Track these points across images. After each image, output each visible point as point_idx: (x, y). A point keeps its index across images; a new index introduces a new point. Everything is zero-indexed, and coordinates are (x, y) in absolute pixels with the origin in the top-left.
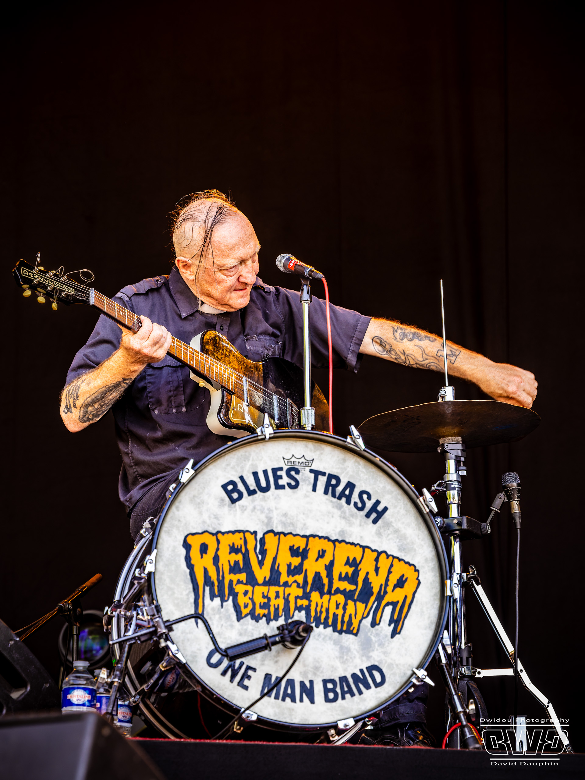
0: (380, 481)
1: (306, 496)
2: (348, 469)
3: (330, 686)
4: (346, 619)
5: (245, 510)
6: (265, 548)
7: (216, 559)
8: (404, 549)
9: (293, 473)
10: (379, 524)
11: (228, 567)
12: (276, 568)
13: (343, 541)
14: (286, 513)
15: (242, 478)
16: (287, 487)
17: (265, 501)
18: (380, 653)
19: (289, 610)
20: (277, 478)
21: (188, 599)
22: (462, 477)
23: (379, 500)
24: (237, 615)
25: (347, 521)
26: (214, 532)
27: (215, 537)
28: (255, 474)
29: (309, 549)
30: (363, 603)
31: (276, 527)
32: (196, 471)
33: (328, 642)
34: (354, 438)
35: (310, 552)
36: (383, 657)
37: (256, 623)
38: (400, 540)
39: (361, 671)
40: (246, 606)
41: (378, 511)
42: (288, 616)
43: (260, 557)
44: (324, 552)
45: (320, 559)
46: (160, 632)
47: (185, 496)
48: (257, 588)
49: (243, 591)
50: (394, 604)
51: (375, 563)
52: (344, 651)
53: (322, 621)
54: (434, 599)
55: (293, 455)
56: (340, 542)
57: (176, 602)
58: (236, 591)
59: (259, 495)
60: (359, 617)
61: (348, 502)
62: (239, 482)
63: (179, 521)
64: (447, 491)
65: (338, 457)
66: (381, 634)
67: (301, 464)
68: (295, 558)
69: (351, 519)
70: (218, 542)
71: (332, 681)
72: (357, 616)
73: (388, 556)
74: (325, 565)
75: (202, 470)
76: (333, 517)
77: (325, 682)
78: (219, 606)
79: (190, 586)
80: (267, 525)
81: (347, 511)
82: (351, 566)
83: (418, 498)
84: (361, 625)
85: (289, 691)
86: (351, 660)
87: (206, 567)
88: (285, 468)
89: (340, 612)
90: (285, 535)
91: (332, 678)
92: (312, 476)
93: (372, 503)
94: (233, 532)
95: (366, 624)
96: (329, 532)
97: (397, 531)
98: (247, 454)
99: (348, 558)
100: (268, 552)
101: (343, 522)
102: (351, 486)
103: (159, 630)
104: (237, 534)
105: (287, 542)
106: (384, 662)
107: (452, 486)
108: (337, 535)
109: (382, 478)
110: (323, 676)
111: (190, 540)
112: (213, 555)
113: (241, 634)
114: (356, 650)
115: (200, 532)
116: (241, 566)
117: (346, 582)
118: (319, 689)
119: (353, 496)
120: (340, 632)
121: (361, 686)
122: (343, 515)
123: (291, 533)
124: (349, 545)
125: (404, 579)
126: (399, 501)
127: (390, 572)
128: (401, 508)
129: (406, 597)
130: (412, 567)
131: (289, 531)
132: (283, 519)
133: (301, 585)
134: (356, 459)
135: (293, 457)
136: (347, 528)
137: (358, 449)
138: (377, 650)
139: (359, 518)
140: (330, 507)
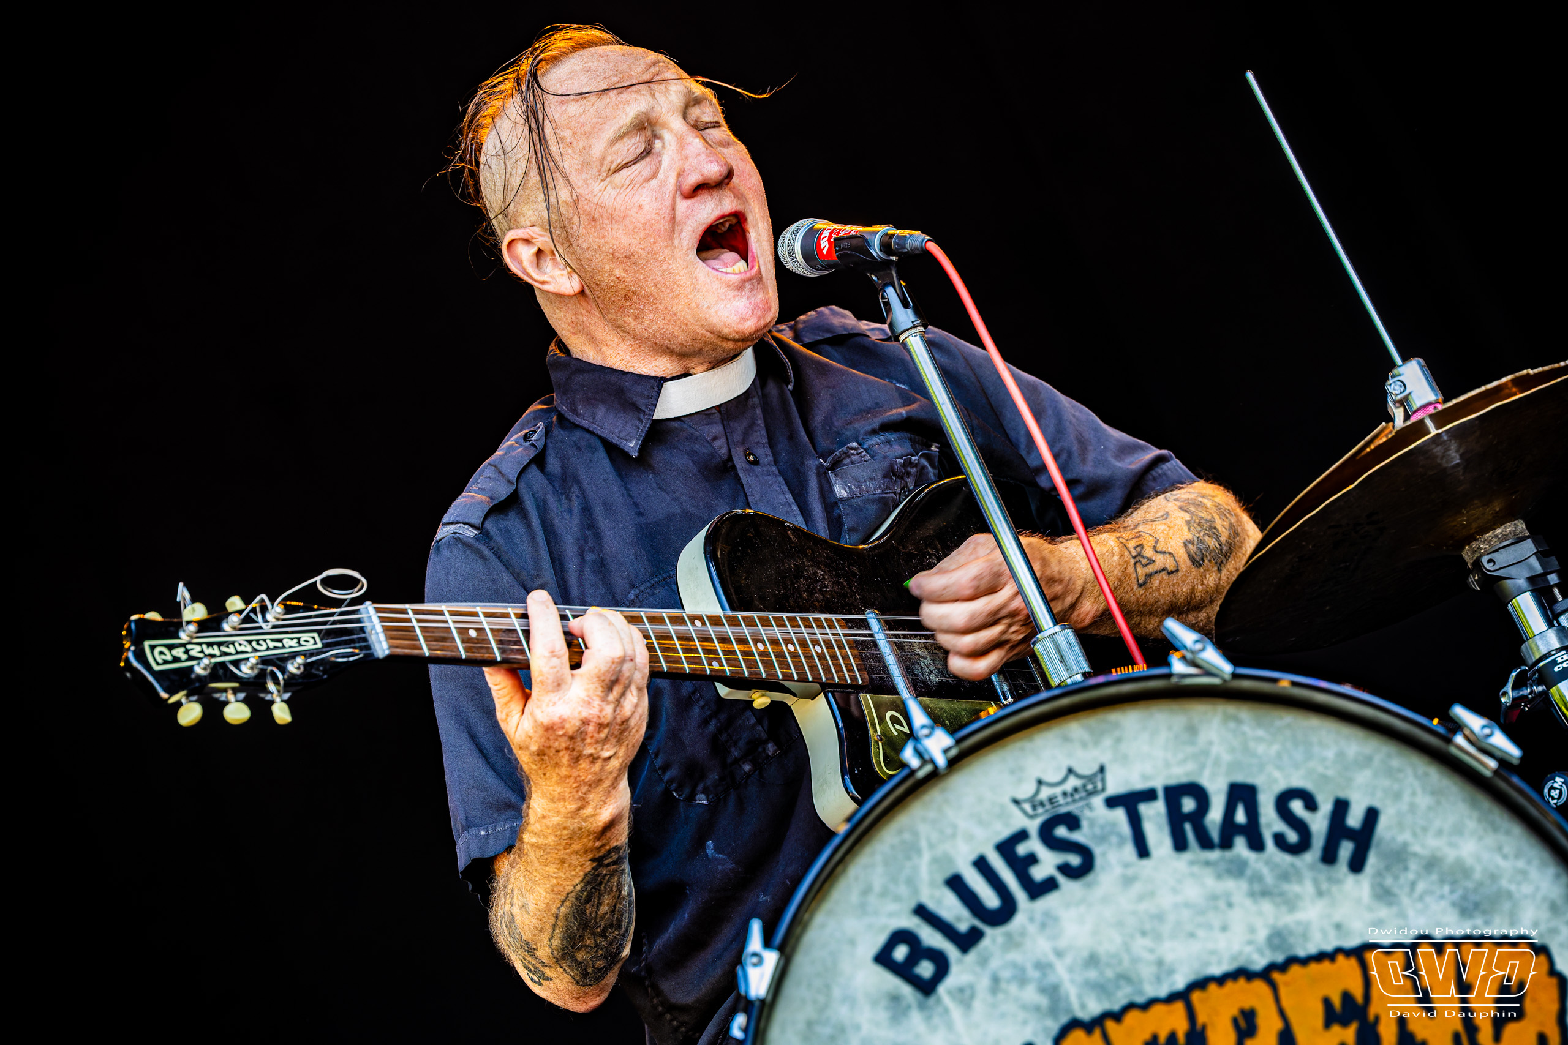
0: (1319, 743)
1: (1128, 881)
2: (1215, 750)
5: (971, 997)
10: (1372, 865)
13: (1291, 960)
14: (1091, 956)
15: (922, 912)
16: (1061, 878)
17: (1018, 945)
20: (1023, 866)
23: (1342, 795)
25: (1277, 900)
28: (956, 883)
29: (1203, 1024)
31: (1083, 1007)
38: (1454, 883)
41: (1352, 830)
44: (1249, 1015)
45: (1247, 1042)
55: (1040, 781)
56: (1284, 967)
59: (993, 936)
61: (1256, 844)
62: (918, 926)
65: (1170, 728)
67: (1072, 795)
69: (1284, 886)
76: (1230, 905)
80: (1054, 1012)
81: (1265, 871)
82: (1345, 1022)
88: (1033, 827)
90: (1117, 1017)
92: (1120, 815)
93: (1323, 814)
96: (1240, 953)
97: (1432, 864)
99: (1326, 1000)
101: (1267, 906)
102: (1242, 794)
105: (1131, 1035)
108: (1265, 950)
119: (1263, 821)
122: (1257, 887)
123: (1131, 1006)
124: (1312, 964)
126: (1400, 776)
128: (1414, 793)
129: (1542, 1038)
131: (1125, 1002)
132: (1093, 975)
134: (1225, 713)
135: (1043, 787)
136: (1288, 919)
139: (1308, 875)
140: (1210, 882)
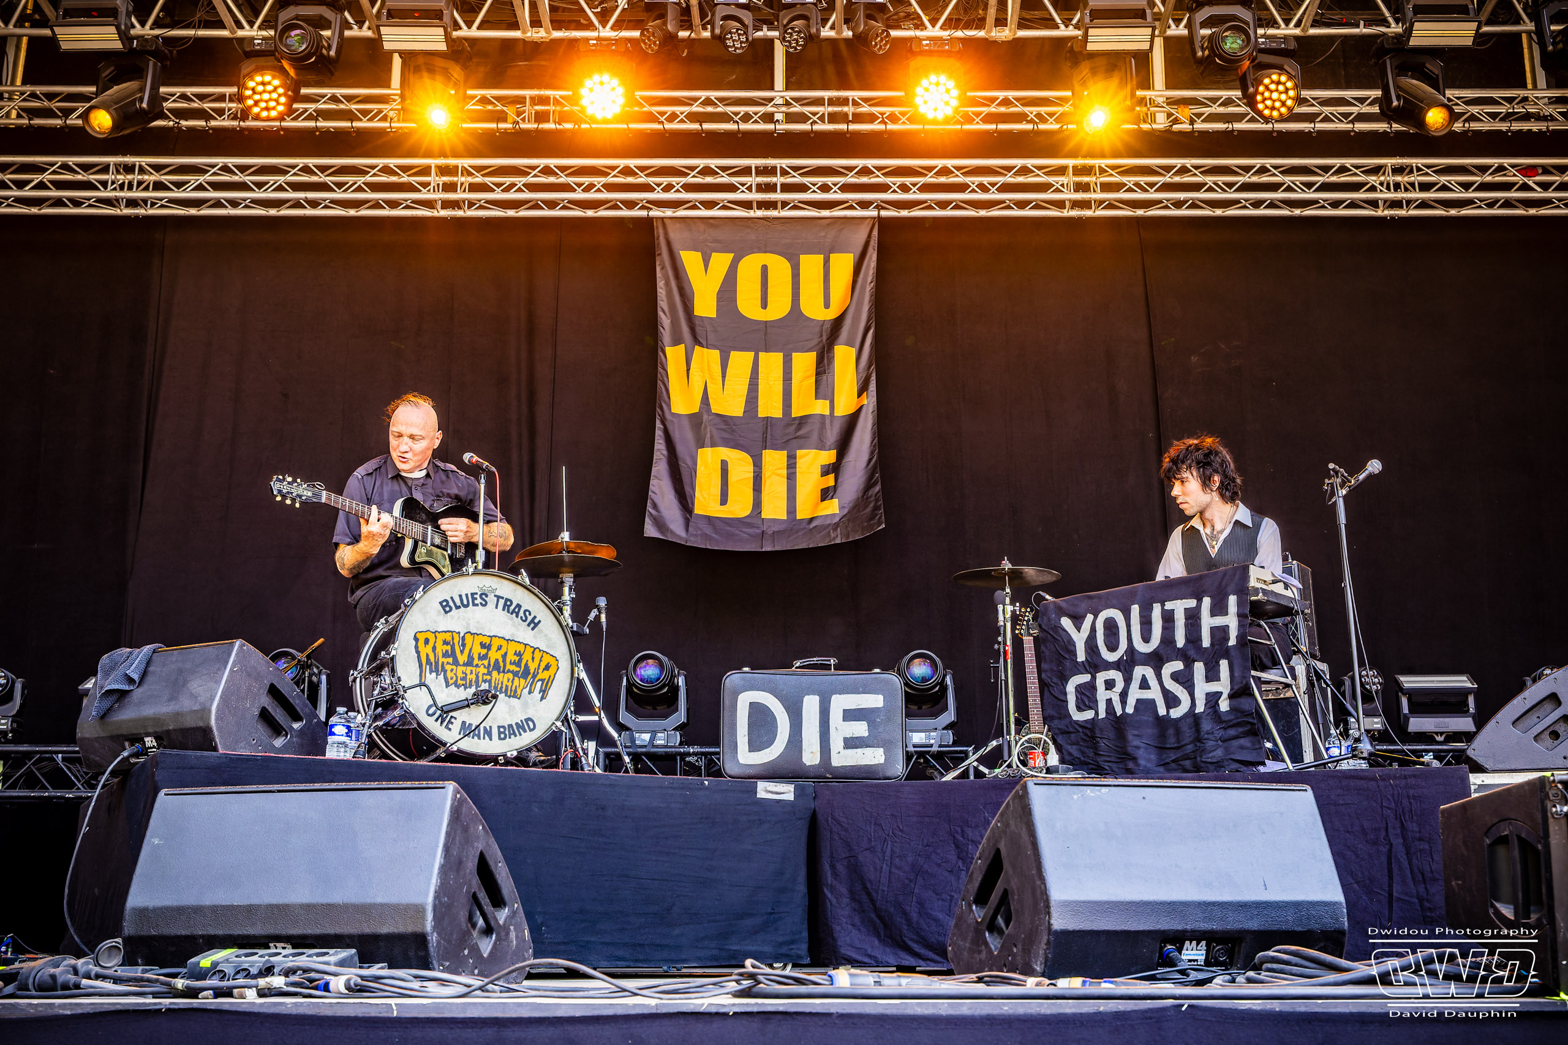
0: (537, 604)
1: (491, 611)
2: (518, 596)
3: (502, 730)
4: (513, 688)
5: (454, 618)
6: (464, 643)
7: (434, 648)
8: (550, 647)
9: (484, 597)
10: (536, 631)
11: (442, 654)
12: (471, 655)
13: (513, 640)
14: (478, 622)
15: (452, 598)
16: (480, 605)
17: (466, 613)
18: (533, 710)
19: (479, 682)
20: (474, 599)
21: (417, 673)
23: (536, 615)
24: (447, 685)
25: (516, 628)
26: (434, 631)
27: (434, 634)
28: (460, 596)
29: (492, 644)
30: (524, 680)
31: (472, 630)
33: (502, 702)
34: (523, 577)
35: (493, 646)
36: (534, 713)
37: (458, 691)
38: (548, 641)
39: (521, 721)
40: (452, 679)
41: (535, 623)
42: (478, 686)
43: (461, 648)
44: (501, 646)
45: (498, 651)
47: (416, 607)
48: (459, 667)
49: (450, 669)
50: (543, 680)
51: (532, 655)
52: (511, 708)
53: (499, 689)
54: (567, 679)
55: (485, 586)
56: (511, 641)
57: (409, 675)
58: (446, 669)
59: (462, 609)
60: (521, 687)
61: (517, 616)
62: (450, 600)
63: (412, 623)
65: (512, 588)
66: (535, 699)
67: (489, 591)
68: (483, 650)
69: (519, 627)
70: (436, 638)
71: (503, 727)
73: (540, 651)
74: (502, 655)
76: (507, 625)
77: (499, 727)
79: (418, 664)
80: (467, 628)
81: (517, 622)
82: (517, 656)
83: (560, 615)
85: (477, 733)
86: (515, 714)
87: (428, 653)
88: (479, 593)
89: (510, 684)
90: (477, 635)
91: (503, 725)
92: (495, 599)
93: (531, 618)
94: (446, 632)
96: (505, 634)
97: (546, 635)
98: (456, 583)
99: (515, 651)
100: (467, 645)
102: (519, 606)
105: (478, 639)
106: (535, 716)
108: (510, 637)
109: (538, 602)
110: (497, 724)
111: (418, 636)
112: (432, 646)
113: (450, 698)
114: (519, 708)
115: (424, 630)
116: (450, 653)
117: (514, 666)
118: (494, 732)
119: (520, 613)
120: (509, 697)
121: (521, 731)
122: (514, 624)
124: (517, 643)
125: (549, 665)
126: (548, 617)
127: (541, 661)
128: (548, 621)
129: (550, 676)
130: (555, 658)
131: (479, 633)
132: (477, 625)
133: (486, 667)
134: (523, 590)
136: (516, 633)
137: (525, 584)
138: (531, 709)
139: (524, 627)
140: (506, 619)
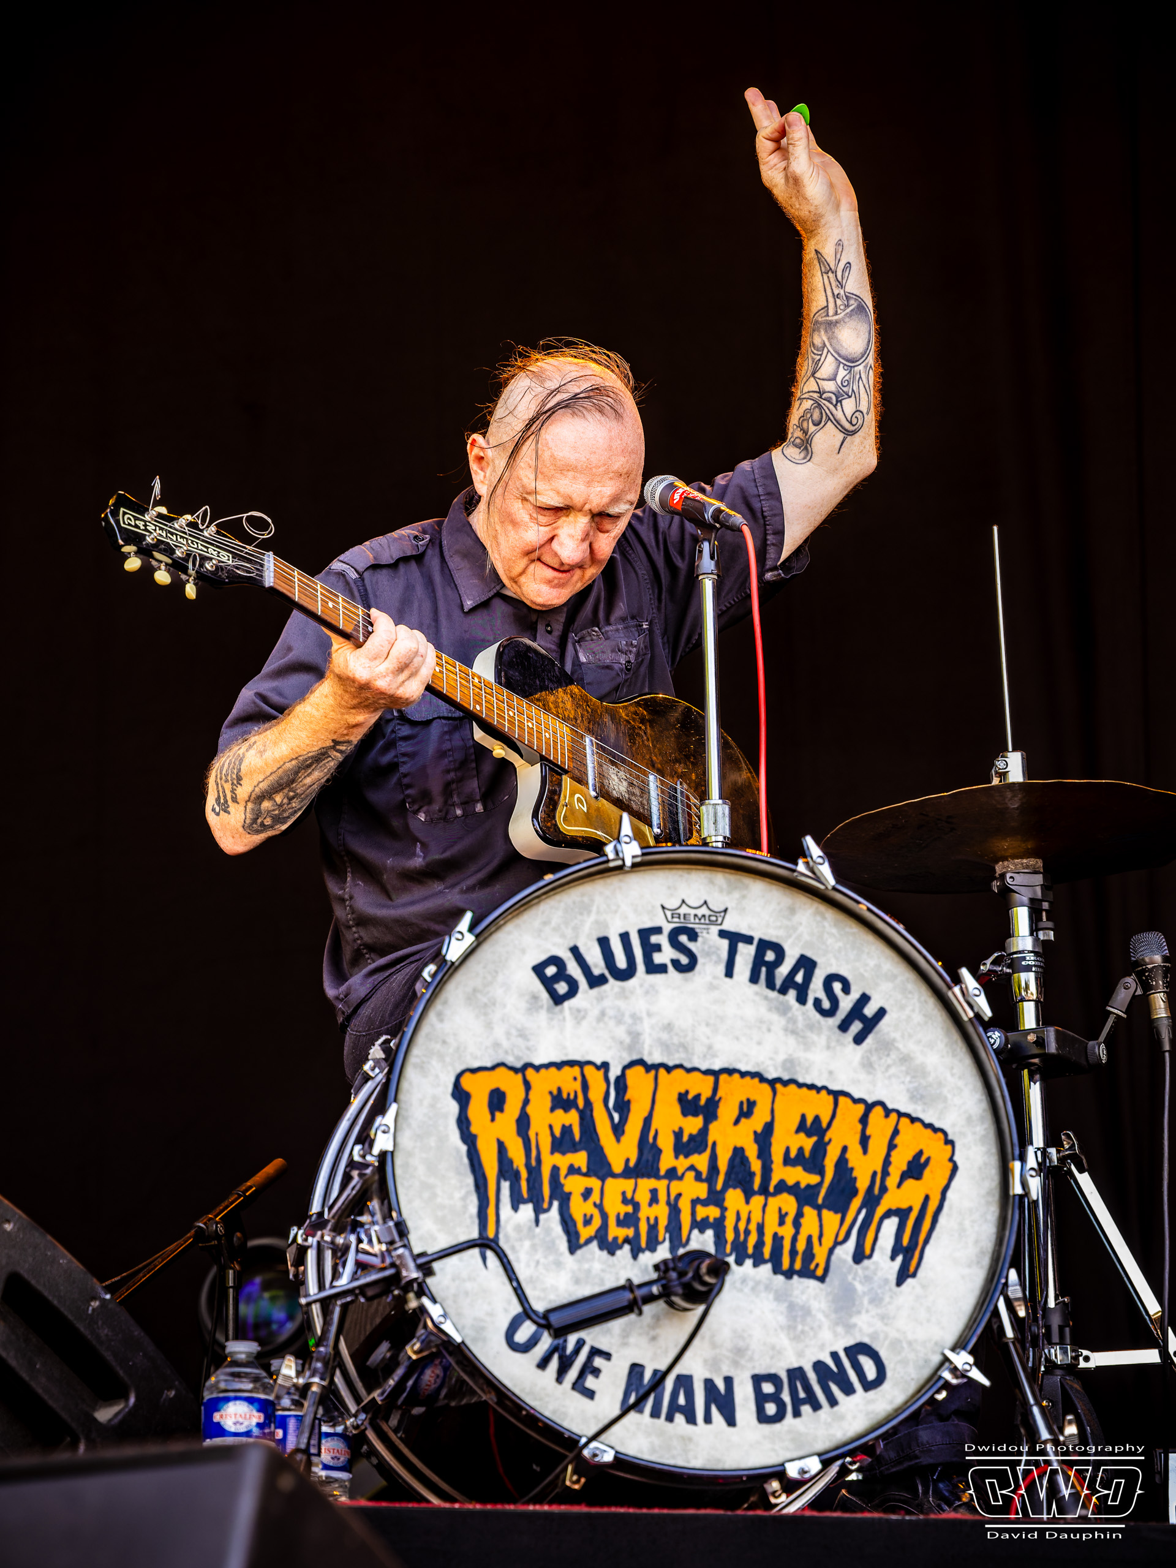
0: (868, 953)
1: (712, 987)
2: (801, 929)
3: (768, 1388)
4: (801, 1246)
5: (584, 1017)
6: (626, 1098)
7: (523, 1123)
8: (922, 1097)
9: (683, 939)
10: (868, 1044)
11: (549, 1139)
12: (651, 1140)
13: (793, 1081)
14: (669, 1024)
15: (575, 951)
16: (670, 968)
17: (626, 998)
18: (873, 1317)
19: (680, 1228)
20: (650, 949)
21: (465, 1207)
22: (1045, 943)
23: (868, 992)
24: (569, 1241)
25: (800, 1039)
26: (519, 1065)
27: (520, 1076)
28: (604, 942)
29: (720, 1098)
30: (836, 1212)
31: (650, 1054)
32: (477, 936)
33: (763, 1295)
34: (811, 863)
35: (721, 1105)
36: (879, 1325)
37: (609, 1257)
38: (913, 1077)
39: (834, 1355)
40: (588, 1221)
41: (865, 1016)
42: (676, 1240)
43: (616, 1117)
44: (751, 1104)
45: (743, 1120)
46: (406, 1277)
47: (456, 990)
48: (610, 1181)
49: (582, 1190)
50: (902, 1214)
51: (859, 1127)
52: (797, 1314)
53: (750, 1251)
54: (988, 1203)
55: (683, 901)
56: (786, 1083)
57: (440, 1213)
58: (567, 1189)
59: (613, 984)
60: (828, 1241)
61: (802, 999)
62: (569, 959)
63: (444, 1042)
64: (1014, 972)
65: (779, 904)
66: (876, 1278)
67: (700, 919)
68: (690, 1118)
69: (809, 1034)
70: (527, 1086)
71: (773, 1378)
72: (824, 1240)
73: (888, 1112)
74: (755, 1132)
75: (491, 934)
76: (769, 1030)
77: (757, 1380)
78: (530, 1221)
79: (470, 1180)
80: (630, 1048)
81: (800, 1018)
82: (809, 1135)
83: (950, 988)
84: (834, 1258)
85: (682, 1400)
86: (812, 1334)
87: (502, 1139)
88: (667, 928)
89: (787, 1231)
90: (669, 1069)
91: (773, 1371)
92: (725, 944)
93: (852, 1000)
94: (559, 1066)
95: (844, 1256)
96: (763, 1063)
97: (905, 1059)
98: (586, 899)
99: (803, 1117)
100: (634, 1107)
101: (791, 1040)
102: (806, 964)
103: (404, 1273)
104: (566, 1069)
105: (672, 1086)
106: (882, 1336)
107: (1023, 963)
108: (780, 1070)
109: (873, 948)
110: (754, 1367)
111: (467, 1083)
112: (516, 1113)
113: (577, 1281)
114: (823, 1312)
115: (489, 1064)
116: (577, 1136)
117: (799, 1169)
118: (744, 1395)
119: (812, 986)
120: (789, 1274)
121: (834, 1388)
122: (790, 1026)
123: (680, 1066)
124: (805, 1090)
125: (923, 1160)
126: (910, 996)
127: (892, 1146)
128: (913, 1011)
129: (927, 1198)
130: (940, 1135)
131: (677, 1062)
132: (665, 1036)
133: (704, 1176)
134: (817, 908)
135: (684, 905)
136: (801, 1055)
137: (822, 887)
138: (867, 1311)
139: (826, 1033)
140: (763, 1010)
